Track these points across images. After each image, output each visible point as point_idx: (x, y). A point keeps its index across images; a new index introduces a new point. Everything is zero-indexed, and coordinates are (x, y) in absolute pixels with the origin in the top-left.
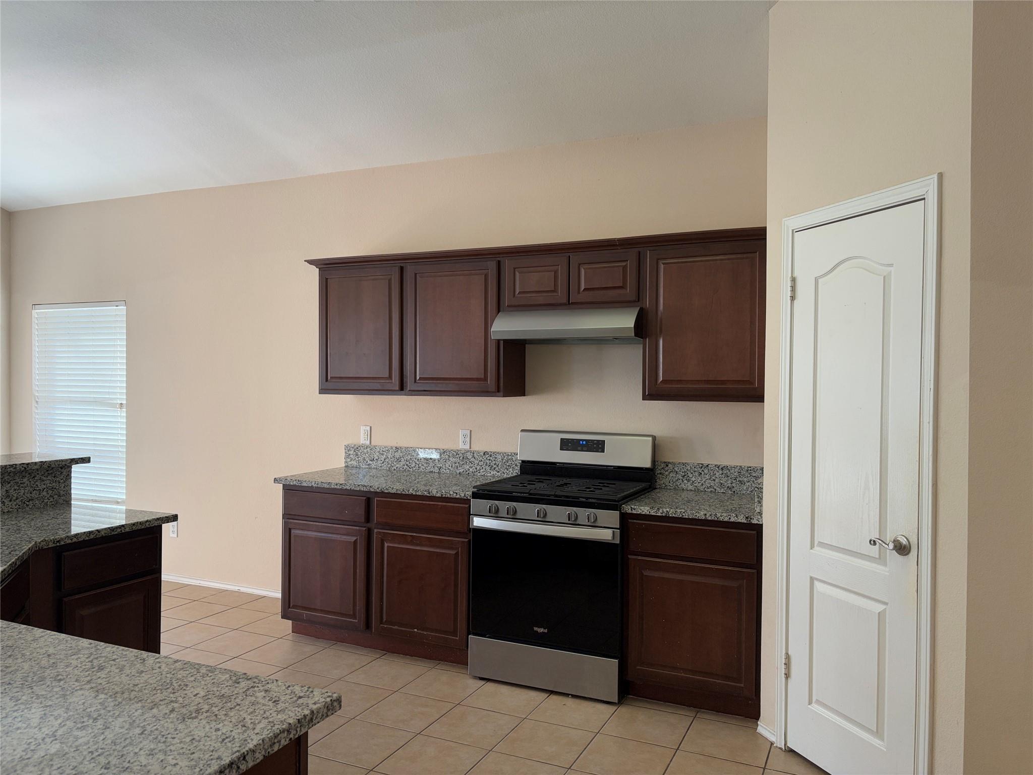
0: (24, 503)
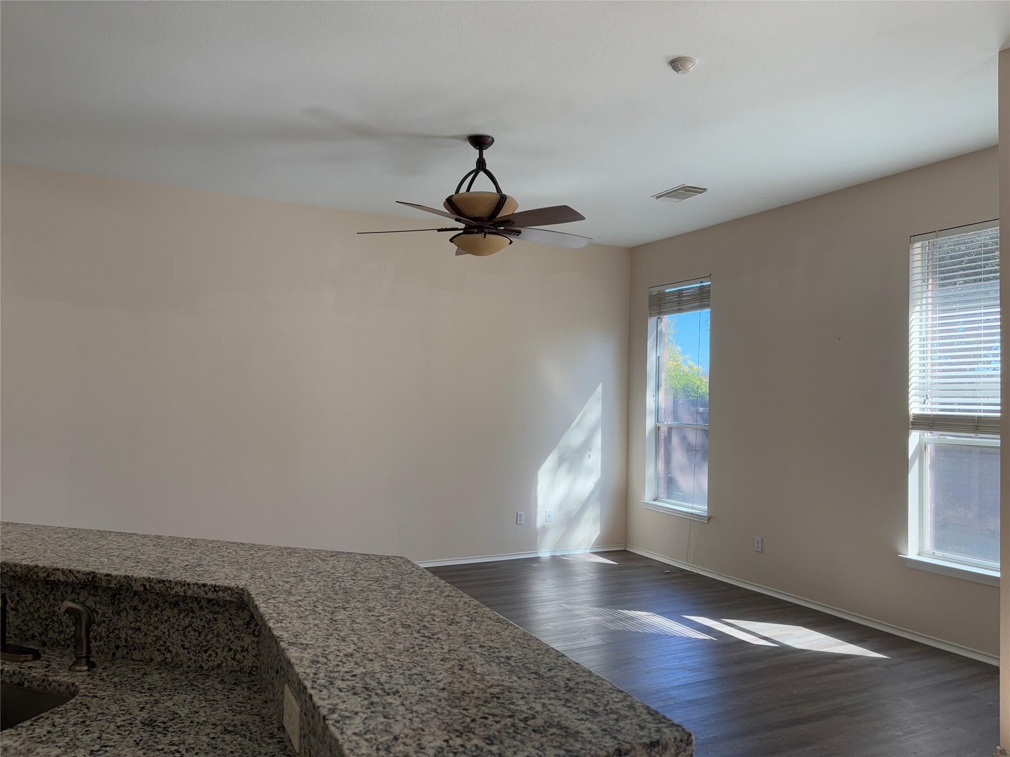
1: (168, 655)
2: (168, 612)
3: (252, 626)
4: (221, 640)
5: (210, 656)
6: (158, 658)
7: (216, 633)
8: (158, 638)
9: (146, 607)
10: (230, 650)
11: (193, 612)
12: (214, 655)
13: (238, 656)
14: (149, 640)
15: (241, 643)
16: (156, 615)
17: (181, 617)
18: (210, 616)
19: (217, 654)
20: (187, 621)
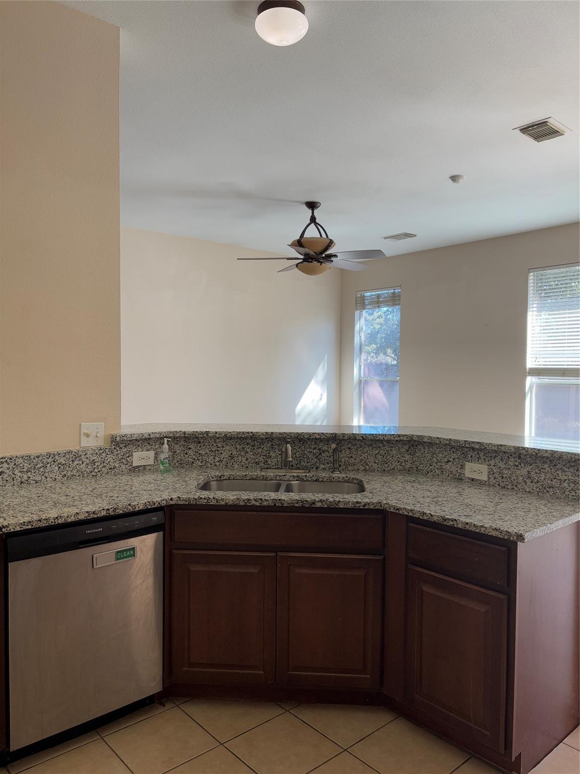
1: (367, 467)
2: (367, 449)
3: (410, 451)
4: (394, 458)
5: (389, 465)
6: (362, 468)
7: (391, 455)
8: (362, 460)
9: (355, 447)
10: (399, 462)
11: (380, 447)
12: (391, 465)
13: (403, 464)
14: (357, 461)
15: (404, 459)
16: (360, 450)
17: (374, 450)
18: (389, 449)
19: (392, 464)
20: (377, 452)
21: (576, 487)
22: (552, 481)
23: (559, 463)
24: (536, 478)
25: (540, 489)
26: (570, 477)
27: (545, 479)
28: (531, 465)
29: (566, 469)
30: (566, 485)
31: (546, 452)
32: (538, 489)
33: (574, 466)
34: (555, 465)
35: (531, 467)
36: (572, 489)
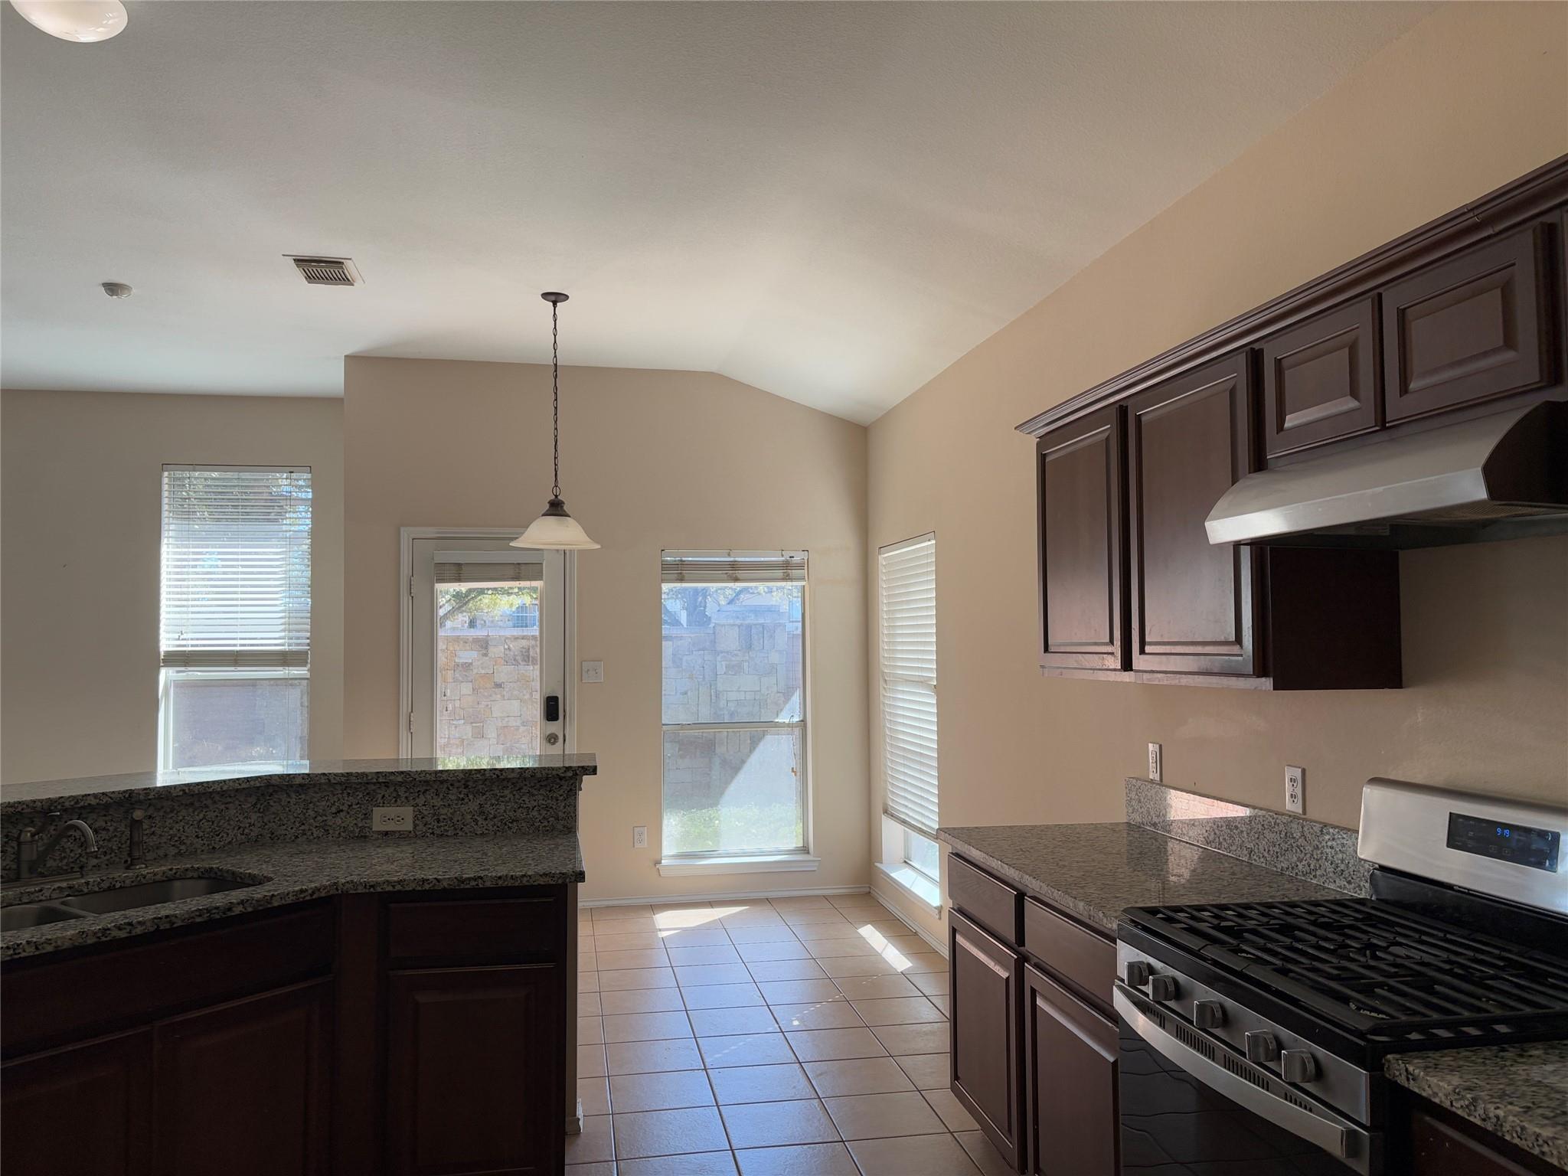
0: (506, 824)
1: (183, 847)
2: (184, 812)
3: (258, 806)
4: (232, 822)
5: (222, 837)
6: (173, 851)
7: (227, 818)
8: (172, 837)
9: (161, 813)
10: (239, 828)
11: (207, 807)
12: (225, 835)
13: (246, 831)
14: (164, 840)
15: (249, 821)
16: (171, 818)
17: (196, 813)
18: (223, 807)
19: (228, 834)
20: (201, 816)
21: (549, 813)
22: (515, 811)
23: (526, 785)
24: (492, 812)
25: (498, 827)
26: (540, 802)
27: (505, 811)
28: (484, 794)
29: (535, 792)
30: (535, 813)
31: (513, 772)
32: (495, 827)
33: (546, 786)
34: (519, 789)
35: (484, 797)
36: (544, 818)
